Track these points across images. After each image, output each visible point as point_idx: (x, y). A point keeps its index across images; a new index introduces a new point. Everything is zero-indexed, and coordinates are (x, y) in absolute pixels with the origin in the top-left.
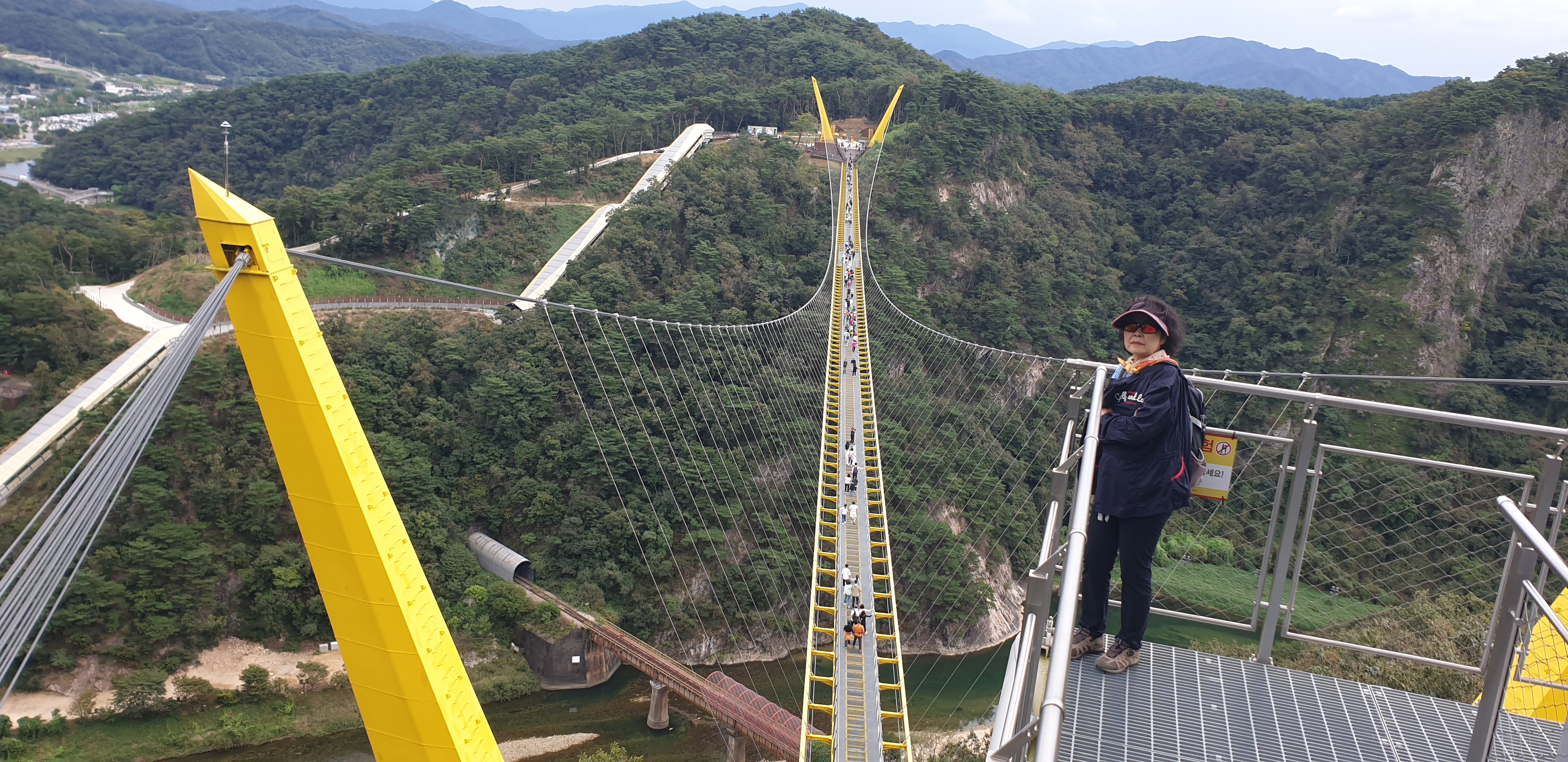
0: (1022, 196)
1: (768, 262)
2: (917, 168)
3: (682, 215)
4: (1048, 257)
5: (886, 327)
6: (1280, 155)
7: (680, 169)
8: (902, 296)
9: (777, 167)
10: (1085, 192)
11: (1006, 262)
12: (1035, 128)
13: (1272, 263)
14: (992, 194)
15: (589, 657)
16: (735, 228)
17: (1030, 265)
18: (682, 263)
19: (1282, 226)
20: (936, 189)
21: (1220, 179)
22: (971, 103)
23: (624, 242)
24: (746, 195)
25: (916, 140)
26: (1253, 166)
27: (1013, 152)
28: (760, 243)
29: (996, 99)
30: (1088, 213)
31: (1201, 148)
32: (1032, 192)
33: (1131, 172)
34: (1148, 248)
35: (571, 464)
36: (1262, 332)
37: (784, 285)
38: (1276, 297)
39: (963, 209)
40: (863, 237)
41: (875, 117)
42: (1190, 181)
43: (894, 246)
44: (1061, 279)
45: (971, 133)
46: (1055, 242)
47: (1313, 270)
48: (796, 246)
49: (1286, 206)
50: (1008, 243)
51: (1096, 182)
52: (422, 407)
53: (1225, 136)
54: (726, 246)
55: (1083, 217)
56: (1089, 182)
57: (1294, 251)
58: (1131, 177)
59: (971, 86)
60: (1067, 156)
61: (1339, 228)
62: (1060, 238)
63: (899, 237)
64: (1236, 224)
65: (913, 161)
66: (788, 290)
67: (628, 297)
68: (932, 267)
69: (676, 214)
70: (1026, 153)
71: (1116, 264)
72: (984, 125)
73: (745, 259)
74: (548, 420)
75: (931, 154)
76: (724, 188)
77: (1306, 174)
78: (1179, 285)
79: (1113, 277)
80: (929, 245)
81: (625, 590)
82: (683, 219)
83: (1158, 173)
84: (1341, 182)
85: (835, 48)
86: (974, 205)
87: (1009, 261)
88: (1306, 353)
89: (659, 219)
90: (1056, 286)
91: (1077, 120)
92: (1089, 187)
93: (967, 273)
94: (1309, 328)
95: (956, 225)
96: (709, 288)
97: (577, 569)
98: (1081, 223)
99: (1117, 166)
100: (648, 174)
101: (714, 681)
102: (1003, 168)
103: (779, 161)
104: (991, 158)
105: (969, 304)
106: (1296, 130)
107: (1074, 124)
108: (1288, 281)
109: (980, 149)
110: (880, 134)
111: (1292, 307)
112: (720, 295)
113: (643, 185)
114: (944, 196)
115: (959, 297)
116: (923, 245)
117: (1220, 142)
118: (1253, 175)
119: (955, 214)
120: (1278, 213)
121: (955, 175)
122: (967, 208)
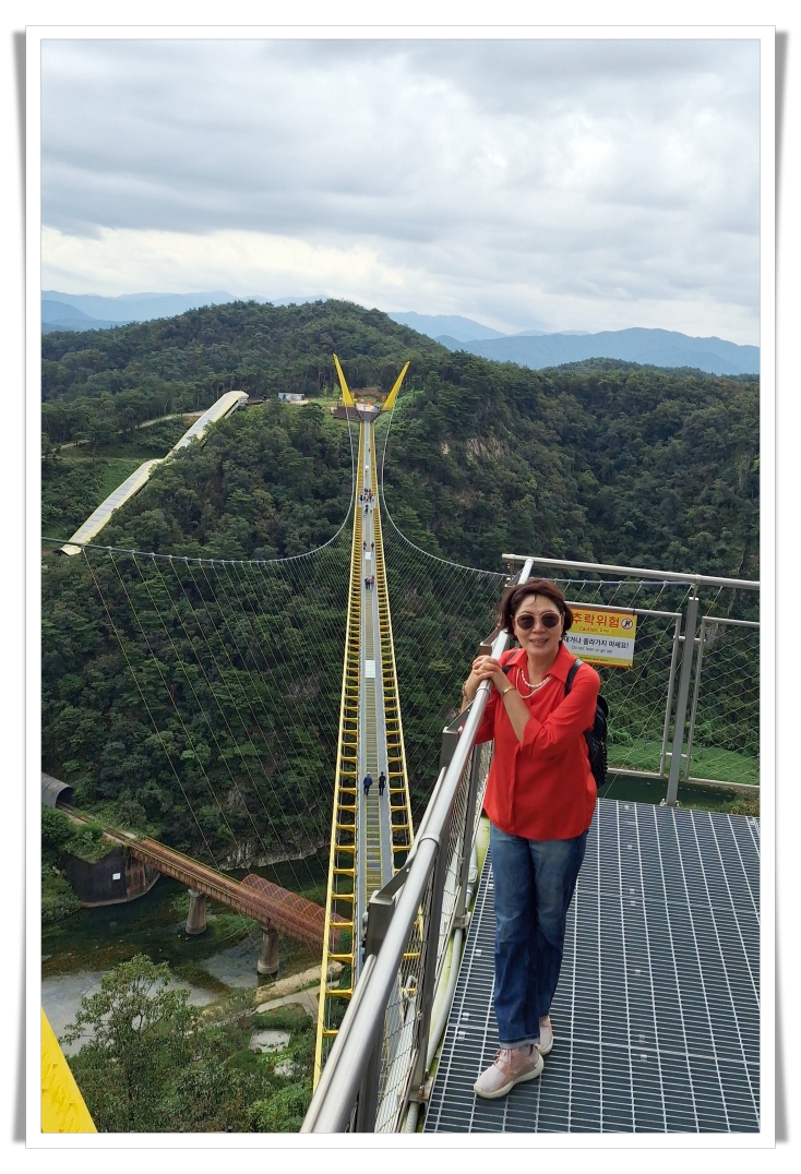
0: (507, 449)
1: (297, 506)
2: (422, 426)
3: (220, 468)
4: (528, 497)
5: (401, 558)
6: (698, 417)
7: (220, 430)
8: (414, 532)
9: (306, 426)
10: (555, 446)
11: (496, 501)
12: (515, 397)
13: (698, 499)
14: (483, 448)
15: (130, 873)
16: (269, 478)
17: (516, 504)
18: (221, 509)
19: (702, 469)
20: (438, 444)
21: (655, 436)
22: (464, 376)
23: (166, 491)
24: (278, 450)
25: (421, 404)
26: (679, 425)
27: (500, 415)
28: (290, 491)
29: (484, 374)
30: (559, 463)
31: (640, 412)
32: (514, 447)
33: (589, 431)
34: (606, 489)
35: (113, 694)
36: (693, 553)
37: (312, 525)
38: (701, 525)
39: (462, 461)
40: (379, 483)
41: (387, 387)
42: (634, 437)
43: (407, 490)
44: (541, 514)
45: (465, 400)
46: (535, 485)
47: (727, 503)
48: (322, 491)
49: (705, 455)
50: (498, 486)
51: (564, 438)
53: (657, 402)
54: (261, 493)
55: (555, 465)
56: (559, 438)
57: (713, 489)
58: (591, 435)
59: (465, 364)
60: (541, 418)
61: (744, 471)
62: (539, 483)
63: (411, 483)
64: (669, 470)
65: (420, 421)
66: (315, 529)
67: (170, 540)
68: (438, 507)
69: (214, 468)
70: (509, 415)
71: (581, 502)
72: (475, 393)
73: (277, 504)
74: (91, 655)
75: (435, 416)
76: (258, 444)
77: (718, 431)
78: (630, 519)
79: (579, 513)
80: (436, 489)
81: (165, 807)
82: (221, 472)
83: (609, 432)
84: (744, 436)
86: (470, 457)
87: (500, 501)
89: (198, 472)
90: (536, 520)
91: (547, 390)
92: (558, 442)
93: (466, 512)
94: (728, 548)
95: (457, 472)
96: (244, 529)
97: (118, 791)
98: (554, 470)
99: (579, 426)
100: (190, 433)
101: (249, 883)
102: (492, 427)
103: (307, 421)
104: (482, 419)
105: (469, 536)
106: (709, 398)
107: (545, 394)
108: (709, 511)
109: (473, 413)
110: (391, 400)
111: (713, 532)
112: (254, 535)
113: (184, 442)
114: (446, 451)
115: (460, 530)
116: (430, 489)
117: (655, 407)
118: (680, 432)
119: (455, 464)
120: (700, 461)
121: (454, 433)
122: (465, 458)
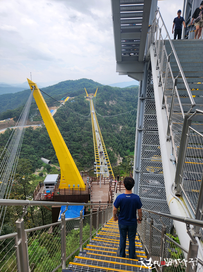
0: (116, 103)
1: (81, 115)
2: (101, 99)
4: (120, 111)
9: (81, 101)
11: (115, 112)
12: (117, 93)
14: (112, 103)
16: (76, 110)
18: (68, 116)
23: (59, 113)
28: (79, 112)
29: (111, 89)
39: (108, 105)
45: (108, 94)
46: (122, 109)
48: (85, 112)
52: (32, 140)
55: (125, 105)
56: (126, 100)
59: (108, 87)
60: (122, 97)
63: (100, 109)
70: (116, 96)
72: (110, 92)
75: (103, 97)
76: (73, 104)
80: (104, 110)
85: (87, 84)
86: (110, 104)
91: (123, 91)
102: (113, 99)
104: (112, 97)
109: (110, 96)
110: (95, 95)
114: (105, 103)
121: (107, 100)
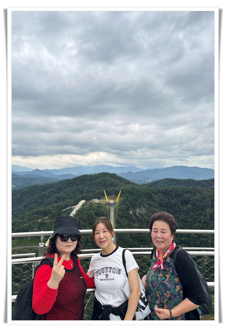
6: (194, 199)
12: (147, 196)
13: (197, 221)
14: (140, 211)
19: (197, 213)
20: (129, 211)
21: (184, 204)
22: (134, 193)
26: (190, 200)
27: (143, 201)
31: (179, 197)
40: (115, 224)
41: (117, 195)
42: (178, 204)
43: (122, 225)
45: (135, 199)
47: (205, 222)
49: (197, 209)
50: (145, 221)
51: (160, 205)
53: (183, 195)
57: (201, 218)
60: (154, 201)
61: (208, 213)
64: (188, 213)
65: (124, 206)
70: (146, 201)
76: (87, 215)
77: (200, 202)
83: (171, 203)
84: (207, 204)
85: (108, 180)
88: (207, 241)
94: (207, 235)
95: (134, 218)
100: (72, 212)
102: (142, 205)
104: (139, 203)
107: (154, 194)
109: (137, 202)
110: (117, 200)
114: (131, 213)
117: (182, 196)
118: (190, 202)
119: (134, 216)
120: (196, 211)
121: (133, 208)
122: (136, 214)
